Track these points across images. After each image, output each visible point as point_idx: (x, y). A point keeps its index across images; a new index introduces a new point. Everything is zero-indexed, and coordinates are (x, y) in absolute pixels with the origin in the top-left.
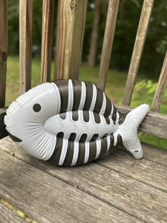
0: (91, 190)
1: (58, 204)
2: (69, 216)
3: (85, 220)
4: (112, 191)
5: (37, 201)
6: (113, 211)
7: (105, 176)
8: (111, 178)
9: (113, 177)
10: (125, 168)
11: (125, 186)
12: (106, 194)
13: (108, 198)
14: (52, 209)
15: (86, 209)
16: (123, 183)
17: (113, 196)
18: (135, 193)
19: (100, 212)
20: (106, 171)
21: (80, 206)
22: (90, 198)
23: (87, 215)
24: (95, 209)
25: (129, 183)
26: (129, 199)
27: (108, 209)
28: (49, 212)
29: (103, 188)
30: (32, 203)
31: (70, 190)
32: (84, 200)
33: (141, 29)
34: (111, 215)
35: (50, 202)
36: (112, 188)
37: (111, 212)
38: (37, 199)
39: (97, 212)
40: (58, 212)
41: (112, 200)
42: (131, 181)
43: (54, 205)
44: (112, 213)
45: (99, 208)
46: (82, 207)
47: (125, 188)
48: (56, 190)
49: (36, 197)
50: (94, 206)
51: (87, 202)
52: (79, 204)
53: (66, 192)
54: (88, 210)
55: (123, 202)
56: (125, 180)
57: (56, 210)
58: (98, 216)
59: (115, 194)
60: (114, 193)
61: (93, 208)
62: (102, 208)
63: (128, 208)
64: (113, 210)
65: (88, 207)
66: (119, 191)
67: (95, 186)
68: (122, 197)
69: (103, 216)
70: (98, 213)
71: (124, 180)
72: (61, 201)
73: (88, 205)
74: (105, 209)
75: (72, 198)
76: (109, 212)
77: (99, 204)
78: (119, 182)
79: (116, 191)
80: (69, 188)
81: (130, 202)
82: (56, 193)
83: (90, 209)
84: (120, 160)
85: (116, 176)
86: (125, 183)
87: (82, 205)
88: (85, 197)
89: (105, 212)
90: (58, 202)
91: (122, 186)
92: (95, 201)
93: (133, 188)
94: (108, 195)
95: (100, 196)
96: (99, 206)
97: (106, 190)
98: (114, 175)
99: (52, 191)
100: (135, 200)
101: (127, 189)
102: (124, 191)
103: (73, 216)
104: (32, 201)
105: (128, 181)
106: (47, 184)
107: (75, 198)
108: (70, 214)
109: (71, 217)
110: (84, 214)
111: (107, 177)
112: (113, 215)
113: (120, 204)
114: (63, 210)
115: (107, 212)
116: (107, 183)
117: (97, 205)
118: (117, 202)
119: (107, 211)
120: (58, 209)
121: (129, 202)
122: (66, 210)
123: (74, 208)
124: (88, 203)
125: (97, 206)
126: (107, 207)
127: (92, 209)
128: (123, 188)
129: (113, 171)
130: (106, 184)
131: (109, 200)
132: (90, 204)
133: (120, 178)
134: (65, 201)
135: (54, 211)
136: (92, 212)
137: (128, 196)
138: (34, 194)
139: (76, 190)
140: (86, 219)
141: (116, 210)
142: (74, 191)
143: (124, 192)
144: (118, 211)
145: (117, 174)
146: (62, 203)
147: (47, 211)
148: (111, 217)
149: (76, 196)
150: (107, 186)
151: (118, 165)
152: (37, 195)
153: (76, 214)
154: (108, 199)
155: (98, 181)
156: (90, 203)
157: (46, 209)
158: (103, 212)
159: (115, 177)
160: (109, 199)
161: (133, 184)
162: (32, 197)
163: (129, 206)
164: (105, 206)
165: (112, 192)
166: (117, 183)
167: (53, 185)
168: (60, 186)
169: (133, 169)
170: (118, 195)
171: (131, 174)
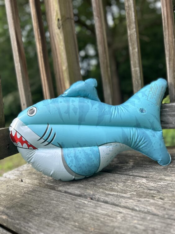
0: (107, 199)
1: (63, 217)
2: (76, 229)
3: (98, 231)
4: (137, 196)
5: (37, 218)
6: (137, 217)
7: (128, 183)
8: (136, 184)
9: (138, 183)
10: (155, 173)
11: (156, 189)
12: (128, 201)
14: (55, 224)
15: (100, 218)
16: (153, 187)
17: (139, 201)
18: (169, 195)
19: (119, 220)
20: (129, 179)
21: (92, 216)
22: (107, 206)
23: (101, 224)
24: (113, 217)
25: (162, 185)
26: (161, 202)
27: (130, 215)
28: (51, 227)
29: (124, 195)
30: (31, 220)
31: (81, 201)
32: (98, 209)
34: (135, 221)
35: (54, 216)
36: (137, 193)
37: (135, 218)
38: (38, 215)
39: (114, 220)
40: (62, 225)
41: (136, 206)
42: (163, 183)
43: (57, 220)
44: (137, 218)
45: (118, 216)
46: (95, 218)
47: (155, 191)
48: (64, 205)
49: (37, 214)
50: (112, 215)
51: (101, 211)
52: (90, 215)
53: (75, 204)
54: (102, 219)
55: (153, 205)
56: (155, 183)
57: (60, 224)
58: (116, 224)
59: (141, 199)
60: (139, 198)
61: (109, 216)
62: (122, 215)
63: (160, 211)
64: (138, 215)
65: (103, 216)
66: (147, 195)
67: (114, 195)
68: (152, 201)
69: (124, 224)
70: (116, 222)
71: (154, 183)
72: (67, 214)
73: (103, 214)
74: (127, 215)
75: (82, 210)
76: (132, 218)
77: (118, 211)
78: (147, 187)
79: (142, 196)
80: (80, 200)
81: (164, 204)
82: (63, 207)
83: (106, 218)
84: (148, 166)
85: (143, 181)
86: (156, 186)
87: (94, 215)
88: (100, 206)
89: (126, 219)
90: (64, 215)
91: (151, 190)
92: (113, 209)
93: (167, 190)
94: (131, 201)
95: (120, 203)
96: (118, 213)
97: (129, 196)
98: (140, 181)
99: (57, 206)
100: (171, 202)
101: (159, 192)
102: (154, 194)
103: (82, 227)
104: (31, 218)
105: (160, 183)
106: (54, 200)
107: (86, 210)
108: (78, 226)
109: (78, 229)
110: (97, 224)
111: (130, 184)
112: (138, 220)
113: (149, 208)
114: (69, 223)
115: (129, 219)
116: (129, 189)
117: (115, 213)
118: (143, 206)
119: (129, 217)
120: (63, 222)
121: (161, 204)
122: (72, 223)
123: (83, 220)
124: (103, 212)
125: (115, 214)
126: (129, 213)
127: (109, 218)
128: (152, 192)
129: (138, 178)
130: (129, 190)
132: (106, 213)
133: (147, 182)
134: (73, 214)
135: (56, 225)
136: (108, 221)
137: (161, 198)
138: (35, 212)
139: (89, 201)
140: (100, 230)
141: (142, 215)
142: (86, 202)
143: (154, 195)
144: (145, 215)
145: (143, 179)
146: (69, 216)
147: (48, 226)
148: (135, 223)
149: (88, 207)
150: (130, 192)
151: (145, 172)
152: (39, 212)
153: (85, 226)
155: (118, 190)
156: (106, 211)
157: (47, 224)
158: (123, 219)
159: (141, 183)
160: (132, 205)
161: (167, 185)
162: (32, 214)
163: (162, 209)
164: (126, 212)
165: (137, 198)
166: (144, 188)
167: (60, 200)
168: (69, 200)
169: (165, 172)
170: (146, 199)
171: (163, 177)
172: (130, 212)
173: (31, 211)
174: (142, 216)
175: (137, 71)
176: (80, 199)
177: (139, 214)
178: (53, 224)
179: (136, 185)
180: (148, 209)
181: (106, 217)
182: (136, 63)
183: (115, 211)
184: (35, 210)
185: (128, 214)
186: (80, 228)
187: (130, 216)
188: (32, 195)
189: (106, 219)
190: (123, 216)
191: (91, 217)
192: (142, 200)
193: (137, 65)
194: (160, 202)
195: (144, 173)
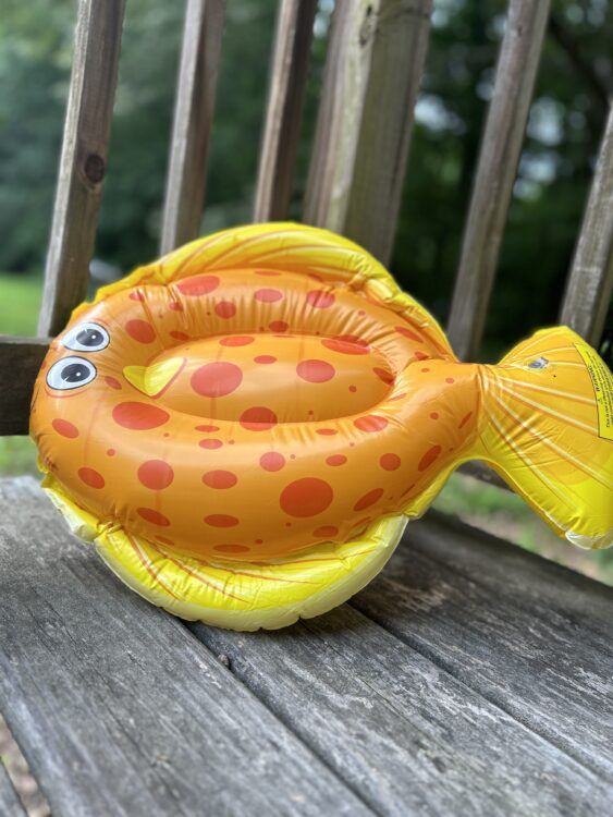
0: (273, 684)
1: (110, 683)
2: (118, 735)
3: (172, 771)
4: (368, 720)
5: (42, 651)
6: (316, 786)
7: (374, 661)
8: (396, 677)
9: (407, 675)
10: (488, 664)
11: (446, 722)
12: (329, 719)
13: (332, 736)
14: (74, 691)
15: (206, 736)
16: (443, 709)
17: (361, 736)
18: (475, 762)
19: (256, 768)
20: (389, 649)
21: (189, 719)
22: (251, 707)
23: (195, 756)
24: (244, 751)
25: (475, 719)
26: (431, 774)
27: (300, 768)
28: (57, 696)
29: (332, 696)
30: (23, 650)
31: (191, 657)
32: (221, 705)
34: (300, 799)
35: (87, 668)
36: (375, 708)
37: (306, 784)
38: (49, 644)
39: (244, 762)
40: (90, 705)
41: (341, 749)
42: (486, 714)
43: (90, 683)
45: (263, 754)
46: (194, 726)
47: (439, 729)
48: (138, 644)
49: (52, 640)
50: (247, 741)
51: (226, 716)
52: (189, 711)
53: (170, 658)
54: (210, 742)
55: (393, 773)
56: (460, 702)
57: (87, 700)
58: (239, 778)
59: (372, 734)
60: (370, 729)
61: (237, 742)
62: (276, 757)
63: (401, 804)
65: (219, 735)
66: (404, 731)
67: (302, 680)
68: (402, 756)
69: (261, 790)
70: (244, 769)
71: (455, 700)
72: (128, 678)
73: (222, 729)
74: (288, 765)
75: (177, 686)
76: (297, 781)
77: (276, 739)
78: (423, 701)
79: (385, 724)
80: (191, 652)
81: (430, 786)
82: (129, 652)
83: (224, 742)
84: (485, 631)
85: (426, 676)
86: (454, 713)
87: (198, 718)
88: (232, 699)
89: (277, 776)
90: (118, 678)
91: (429, 718)
92: (264, 726)
93: (483, 742)
94: (339, 724)
95: (301, 716)
96: (268, 745)
97: (346, 707)
98: (418, 671)
99: (120, 640)
100: (460, 789)
101: (449, 737)
102: (428, 737)
103: (137, 739)
104: (25, 645)
105: (475, 709)
107: (186, 689)
108: (132, 729)
109: (125, 740)
110: (184, 750)
111: (377, 667)
112: (310, 798)
113: (373, 774)
114: (113, 710)
115: (287, 779)
116: (363, 685)
117: (259, 740)
118: (362, 760)
119: (289, 774)
120: (100, 698)
121: (422, 782)
122: (122, 713)
123: (158, 717)
124: (231, 721)
125: (258, 744)
126: (302, 762)
127: (232, 747)
128: (427, 726)
129: (419, 656)
130: (359, 688)
131: (328, 744)
132: (235, 726)
133: (436, 687)
134: (144, 684)
135: (75, 699)
136: (223, 757)
137: (437, 762)
138: (50, 630)
139: (212, 667)
140: (179, 770)
141: (335, 788)
142: (203, 666)
143: (425, 742)
144: (341, 793)
145: (435, 670)
146: (126, 688)
147: (53, 689)
148: (294, 803)
149: (199, 683)
150: (357, 695)
151: (460, 646)
153: (151, 739)
154: (325, 739)
155: (326, 669)
156: (240, 724)
157: (55, 683)
158: (270, 772)
159: (415, 678)
160: (330, 739)
161: (493, 728)
162: (39, 634)
163: (415, 798)
164: (294, 756)
165: (363, 723)
166: (412, 700)
167: (140, 625)
168: (162, 637)
169: (528, 678)
170: (387, 741)
171: (506, 691)
172: (305, 759)
173: (43, 622)
174: (331, 791)
175: (588, 280)
176: (194, 648)
177: (327, 779)
178: (69, 692)
179: (392, 679)
180: (367, 778)
181: (227, 740)
182: (595, 249)
183: (263, 736)
184: (53, 624)
185: (294, 763)
186: (131, 739)
187: (295, 772)
188: (77, 576)
189: (222, 746)
190: (275, 763)
191: (185, 721)
192: (376, 737)
193: (599, 258)
194: (424, 773)
195: (455, 648)
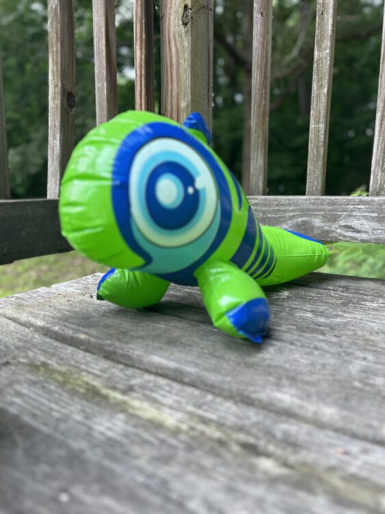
7: (282, 315)
8: (296, 318)
9: (299, 316)
10: (326, 308)
11: (328, 325)
16: (323, 322)
33: (322, 36)
42: (340, 320)
44: (299, 352)
47: (327, 328)
55: (323, 342)
56: (327, 319)
59: (304, 334)
63: (334, 348)
64: (301, 350)
98: (302, 314)
100: (350, 340)
101: (332, 329)
102: (326, 331)
105: (335, 320)
111: (285, 316)
112: (301, 354)
113: (316, 344)
144: (311, 350)
146: (191, 343)
147: (160, 349)
148: (296, 357)
152: (139, 335)
159: (304, 316)
161: (347, 323)
162: (130, 336)
163: (338, 346)
165: (297, 332)
166: (309, 323)
175: (319, 131)
182: (320, 115)
192: (307, 335)
193: (322, 120)
